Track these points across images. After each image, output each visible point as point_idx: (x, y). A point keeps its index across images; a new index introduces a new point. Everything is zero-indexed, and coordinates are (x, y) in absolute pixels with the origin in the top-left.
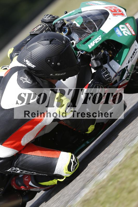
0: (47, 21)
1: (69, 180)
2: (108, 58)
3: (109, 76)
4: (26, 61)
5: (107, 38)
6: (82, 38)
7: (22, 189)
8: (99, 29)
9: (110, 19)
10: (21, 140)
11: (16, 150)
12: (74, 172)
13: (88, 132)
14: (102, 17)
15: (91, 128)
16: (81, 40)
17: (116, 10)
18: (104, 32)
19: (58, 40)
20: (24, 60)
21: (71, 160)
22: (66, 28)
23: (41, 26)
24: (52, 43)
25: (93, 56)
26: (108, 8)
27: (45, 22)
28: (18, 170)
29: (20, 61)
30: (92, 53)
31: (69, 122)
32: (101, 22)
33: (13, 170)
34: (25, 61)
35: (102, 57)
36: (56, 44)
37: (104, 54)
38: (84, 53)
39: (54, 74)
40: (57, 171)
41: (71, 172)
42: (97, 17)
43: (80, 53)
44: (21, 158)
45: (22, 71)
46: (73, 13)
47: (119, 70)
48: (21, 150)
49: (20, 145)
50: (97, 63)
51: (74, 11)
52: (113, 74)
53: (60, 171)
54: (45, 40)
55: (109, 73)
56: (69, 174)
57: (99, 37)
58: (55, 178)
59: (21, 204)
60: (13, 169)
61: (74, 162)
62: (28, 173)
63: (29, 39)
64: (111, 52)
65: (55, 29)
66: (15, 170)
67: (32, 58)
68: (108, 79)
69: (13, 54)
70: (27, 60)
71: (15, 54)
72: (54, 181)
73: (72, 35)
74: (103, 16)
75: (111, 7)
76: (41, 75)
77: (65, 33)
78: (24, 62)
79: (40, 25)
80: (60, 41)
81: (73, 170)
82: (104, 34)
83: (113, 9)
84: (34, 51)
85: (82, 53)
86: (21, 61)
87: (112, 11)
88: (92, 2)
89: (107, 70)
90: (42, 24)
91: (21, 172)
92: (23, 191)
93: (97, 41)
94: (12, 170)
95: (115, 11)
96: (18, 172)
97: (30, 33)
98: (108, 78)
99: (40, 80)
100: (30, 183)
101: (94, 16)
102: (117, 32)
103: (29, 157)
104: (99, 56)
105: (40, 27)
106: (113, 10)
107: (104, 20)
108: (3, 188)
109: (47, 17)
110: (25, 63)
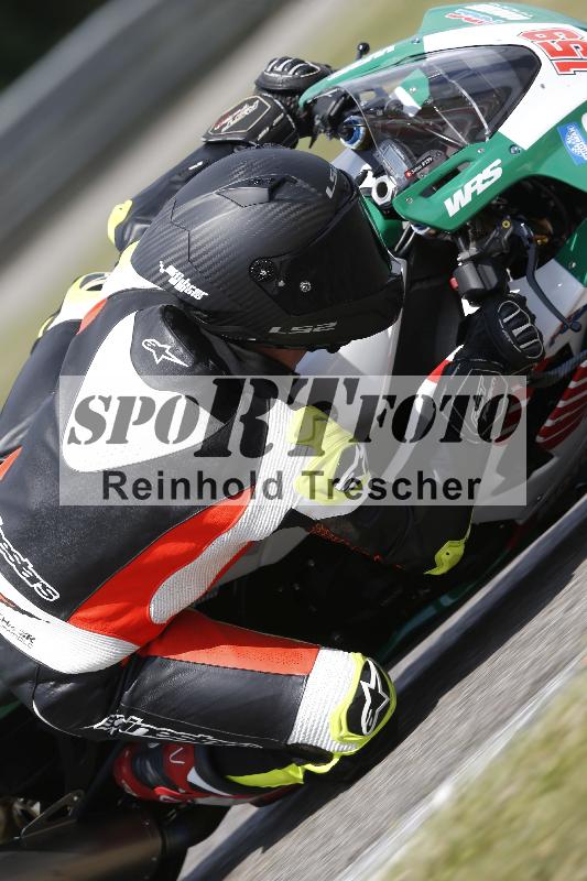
0: (281, 87)
1: (354, 769)
2: (532, 254)
3: (532, 334)
4: (168, 270)
5: (529, 169)
6: (420, 167)
7: (162, 798)
8: (494, 131)
9: (543, 86)
10: (147, 602)
11: (127, 643)
12: (373, 734)
13: (437, 572)
14: (509, 78)
15: (449, 555)
16: (414, 179)
17: (572, 46)
18: (514, 145)
19: (306, 186)
20: (162, 266)
21: (360, 685)
22: (355, 122)
23: (254, 107)
24: (277, 197)
25: (467, 248)
26: (537, 35)
27: (269, 91)
28: (138, 727)
29: (146, 271)
30: (462, 231)
31: (350, 528)
32: (502, 102)
33: (116, 723)
34: (162, 271)
35: (505, 251)
36: (293, 201)
37: (515, 239)
38: (427, 234)
39: (286, 328)
40: (303, 731)
41: (362, 734)
42: (486, 78)
43: (411, 231)
44: (149, 676)
45: (153, 310)
46: (387, 56)
47: (576, 305)
48: (151, 642)
49: (146, 623)
50: (481, 276)
51: (391, 49)
52: (548, 325)
53: (316, 733)
54: (249, 184)
55: (533, 318)
56: (353, 745)
57: (494, 168)
58: (294, 759)
59: (154, 859)
60: (116, 718)
61: (373, 692)
62: (179, 736)
63: (200, 164)
64: (550, 227)
65: (313, 122)
66: (125, 726)
67: (196, 259)
68: (526, 345)
69: (128, 229)
70: (171, 267)
71: (138, 227)
72: (291, 772)
73: (379, 151)
74: (512, 73)
75: (550, 34)
76: (230, 328)
77: (352, 143)
78: (158, 275)
79: (250, 102)
80: (313, 190)
81: (368, 728)
82: (516, 152)
83: (559, 43)
84: (202, 229)
85: (421, 233)
86: (150, 268)
87: (553, 52)
88: (475, 7)
89: (526, 309)
90: (255, 100)
91: (151, 732)
92: (168, 806)
93: (484, 182)
94: (113, 725)
95: (568, 51)
96: (140, 732)
97: (207, 136)
98: (528, 344)
99: (228, 352)
100: (193, 777)
101: (474, 73)
102: (572, 146)
103: (184, 670)
104: (492, 247)
105: (247, 110)
106: (559, 49)
107: (519, 89)
108: (82, 792)
109: (280, 69)
110: (164, 279)
